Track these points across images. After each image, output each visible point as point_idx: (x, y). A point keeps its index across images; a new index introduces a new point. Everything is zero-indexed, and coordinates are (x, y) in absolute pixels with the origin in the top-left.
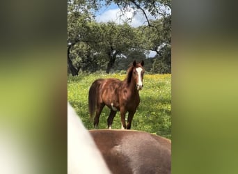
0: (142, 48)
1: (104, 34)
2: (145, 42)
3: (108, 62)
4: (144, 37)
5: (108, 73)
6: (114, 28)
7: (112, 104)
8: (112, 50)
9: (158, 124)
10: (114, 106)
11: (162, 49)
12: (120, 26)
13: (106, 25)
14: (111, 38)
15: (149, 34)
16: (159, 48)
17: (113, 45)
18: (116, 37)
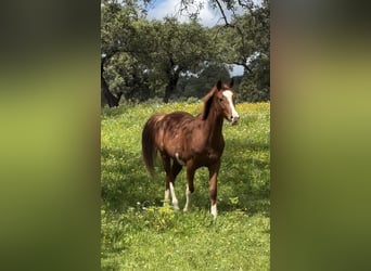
0: (221, 61)
1: (160, 39)
2: (225, 50)
3: (166, 85)
4: (223, 44)
5: (166, 101)
6: (175, 28)
7: (177, 155)
8: (173, 64)
9: (242, 184)
10: (180, 158)
11: (253, 62)
12: (185, 25)
13: (163, 22)
14: (169, 46)
15: (232, 37)
16: (249, 60)
17: (174, 57)
18: (178, 42)
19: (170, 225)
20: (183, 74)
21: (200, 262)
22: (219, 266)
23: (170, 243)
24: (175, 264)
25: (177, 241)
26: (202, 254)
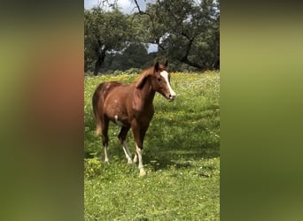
0: (139, 41)
1: (89, 25)
2: (142, 32)
3: (95, 61)
4: (140, 27)
5: (96, 75)
6: (101, 16)
7: (116, 117)
8: (101, 45)
9: (155, 138)
10: (118, 119)
11: (165, 41)
12: (109, 13)
13: (91, 12)
14: (97, 30)
15: (147, 22)
16: (161, 39)
17: (101, 39)
18: (105, 27)
19: (98, 173)
20: (109, 53)
21: (121, 201)
22: (136, 204)
23: (97, 188)
24: (101, 204)
25: (103, 186)
26: (122, 195)
